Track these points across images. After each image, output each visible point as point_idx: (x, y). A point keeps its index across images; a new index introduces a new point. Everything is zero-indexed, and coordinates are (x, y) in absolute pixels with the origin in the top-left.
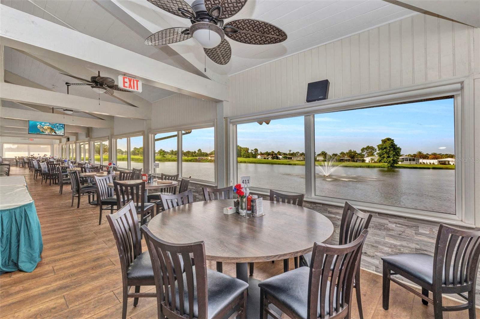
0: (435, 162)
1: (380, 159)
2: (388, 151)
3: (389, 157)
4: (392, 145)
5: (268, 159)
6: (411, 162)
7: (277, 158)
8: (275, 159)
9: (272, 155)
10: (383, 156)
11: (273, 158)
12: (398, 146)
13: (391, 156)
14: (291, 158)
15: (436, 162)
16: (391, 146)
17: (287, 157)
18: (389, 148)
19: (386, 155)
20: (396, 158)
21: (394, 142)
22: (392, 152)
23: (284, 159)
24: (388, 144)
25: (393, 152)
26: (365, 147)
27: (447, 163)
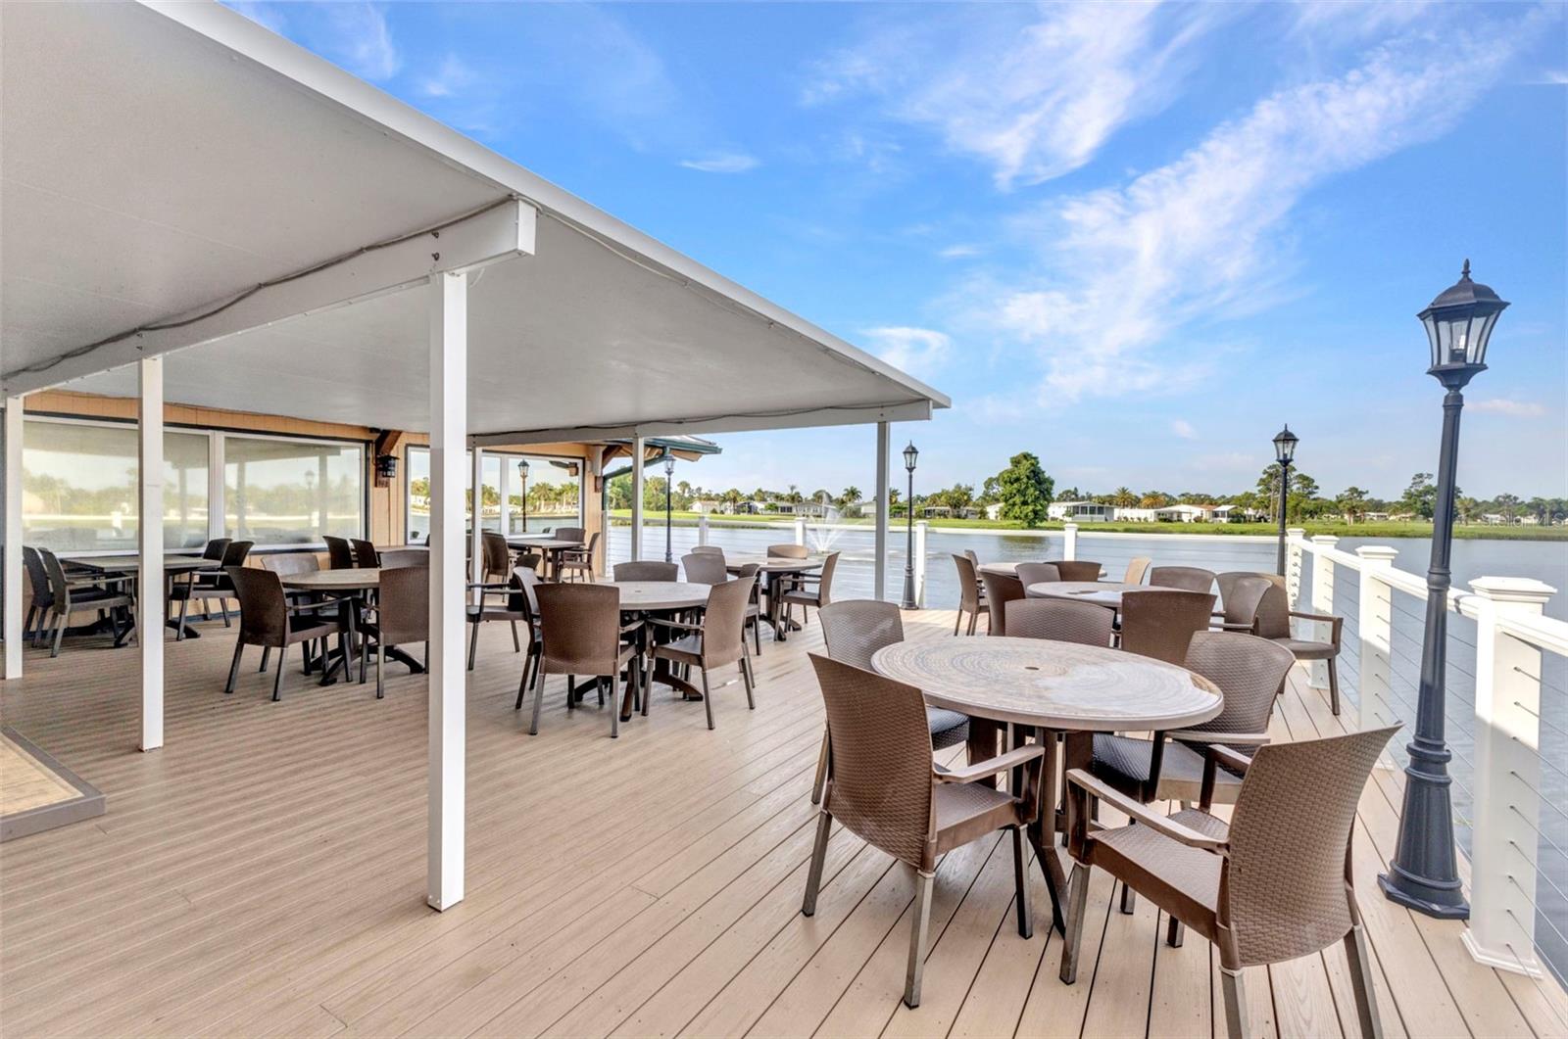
0: (1148, 516)
1: (1006, 509)
2: (1023, 487)
3: (1025, 503)
4: (1033, 471)
5: (722, 512)
6: (1093, 516)
7: (751, 510)
8: (744, 512)
9: (734, 500)
10: (1011, 501)
11: (738, 511)
12: (1046, 475)
13: (1029, 501)
14: (790, 509)
15: (1149, 514)
16: (1032, 474)
17: (777, 508)
18: (1025, 480)
19: (1018, 499)
20: (1041, 505)
21: (1038, 463)
22: (1031, 490)
23: (769, 512)
24: (1023, 470)
25: (1035, 490)
26: (994, 477)
27: (1175, 517)
